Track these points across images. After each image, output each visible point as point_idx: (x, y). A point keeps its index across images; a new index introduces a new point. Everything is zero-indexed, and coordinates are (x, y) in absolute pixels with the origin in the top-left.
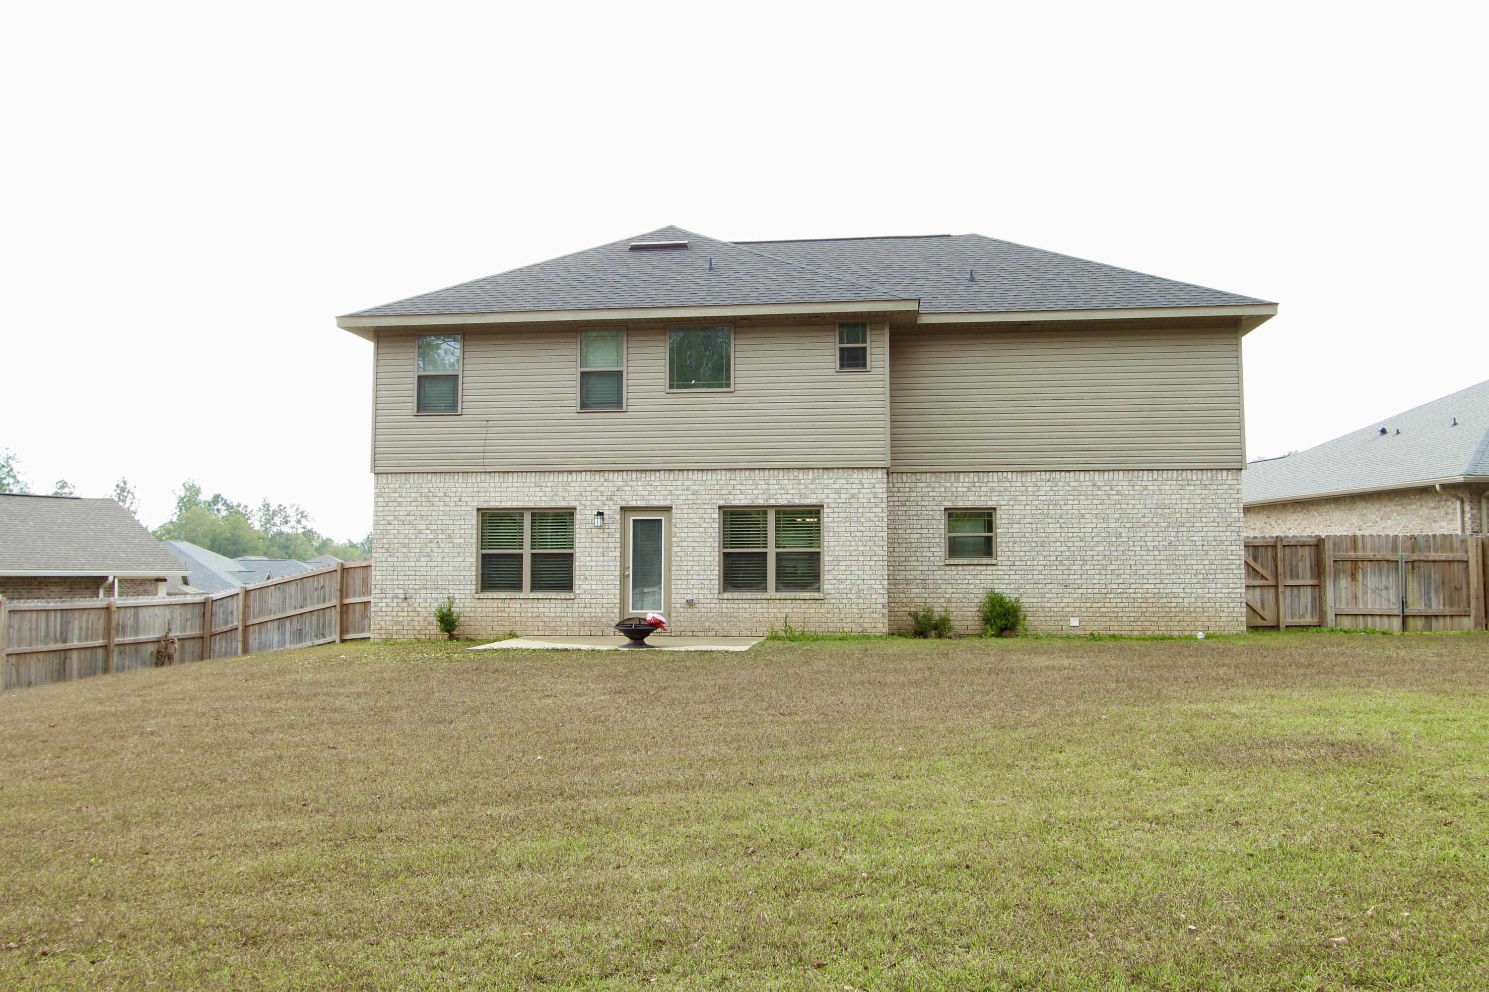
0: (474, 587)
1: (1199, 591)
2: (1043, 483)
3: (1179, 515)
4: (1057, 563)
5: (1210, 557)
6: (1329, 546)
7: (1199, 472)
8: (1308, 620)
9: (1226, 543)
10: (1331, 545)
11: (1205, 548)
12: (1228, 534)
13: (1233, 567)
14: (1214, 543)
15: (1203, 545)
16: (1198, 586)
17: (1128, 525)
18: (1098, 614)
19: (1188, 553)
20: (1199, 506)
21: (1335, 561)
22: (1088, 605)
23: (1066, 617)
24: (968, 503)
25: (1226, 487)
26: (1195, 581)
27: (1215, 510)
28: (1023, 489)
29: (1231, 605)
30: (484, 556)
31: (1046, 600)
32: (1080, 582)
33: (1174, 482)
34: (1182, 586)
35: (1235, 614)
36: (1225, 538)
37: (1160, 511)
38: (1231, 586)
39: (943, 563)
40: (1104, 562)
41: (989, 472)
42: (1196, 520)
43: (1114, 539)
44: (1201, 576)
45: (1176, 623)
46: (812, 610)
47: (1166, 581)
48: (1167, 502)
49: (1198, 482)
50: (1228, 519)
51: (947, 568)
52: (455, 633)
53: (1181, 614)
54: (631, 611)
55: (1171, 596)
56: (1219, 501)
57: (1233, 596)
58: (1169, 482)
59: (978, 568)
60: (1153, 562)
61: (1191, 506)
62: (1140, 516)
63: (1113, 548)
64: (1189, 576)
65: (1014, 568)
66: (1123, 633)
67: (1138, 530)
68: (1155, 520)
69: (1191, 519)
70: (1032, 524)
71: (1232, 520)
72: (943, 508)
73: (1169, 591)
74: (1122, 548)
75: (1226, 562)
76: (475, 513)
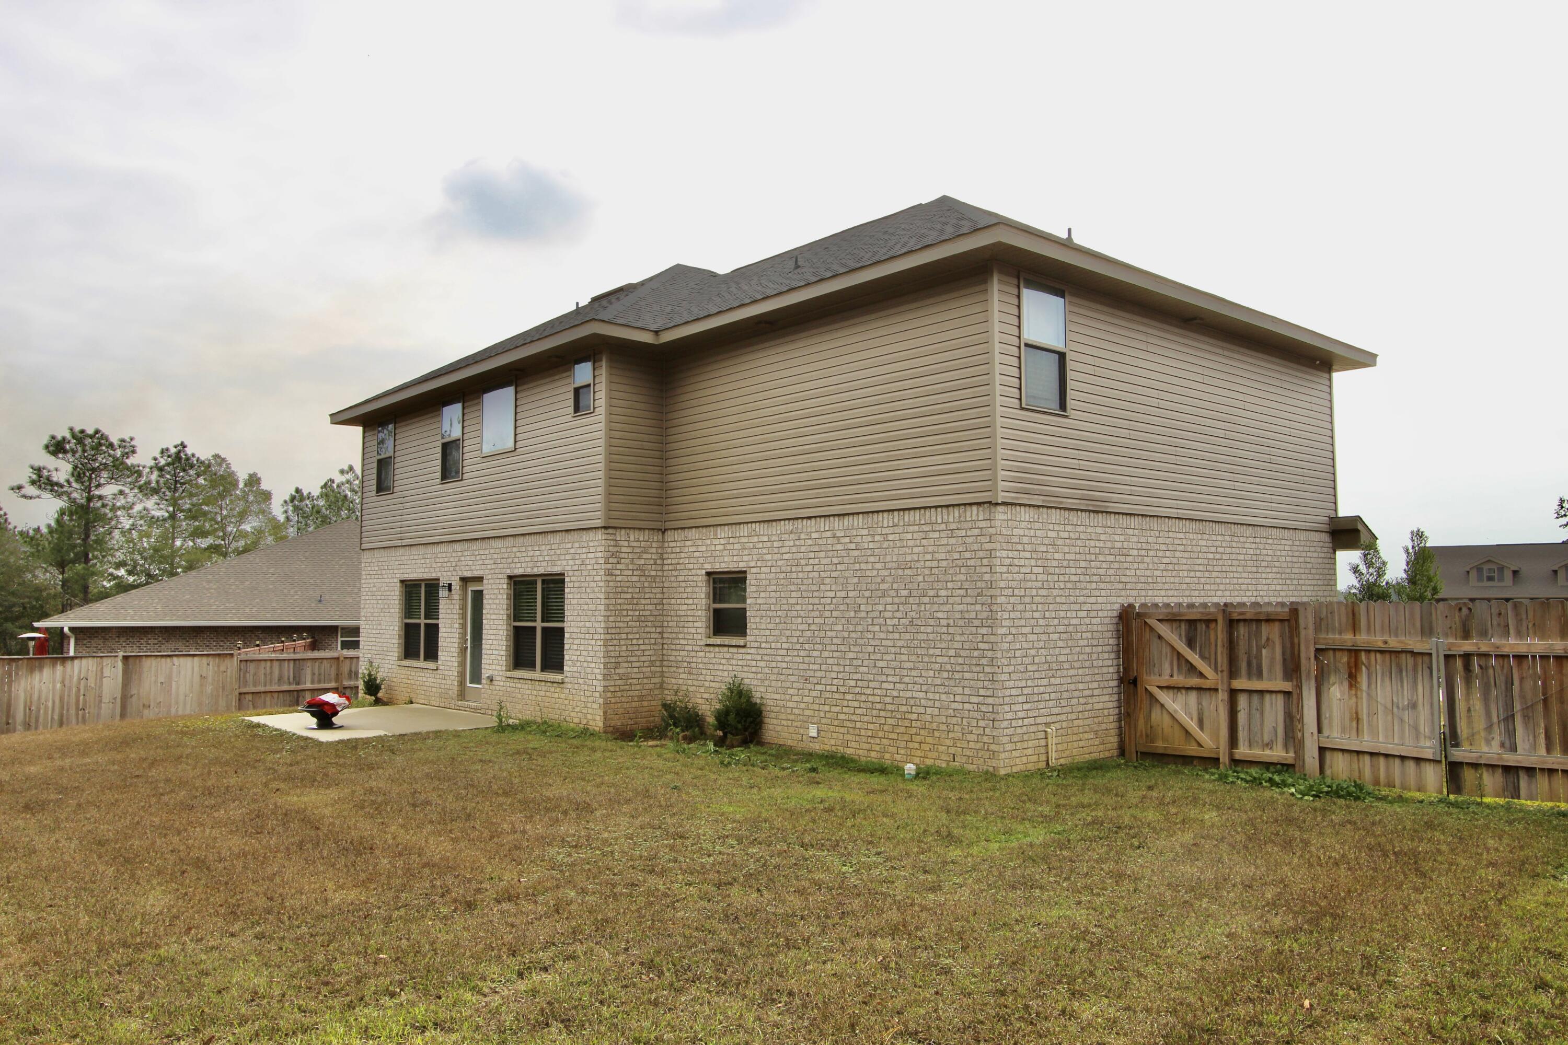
0: (396, 654)
1: (944, 697)
2: (787, 536)
3: (920, 578)
4: (798, 646)
5: (956, 645)
6: (1307, 621)
7: (945, 510)
8: (1278, 753)
9: (977, 623)
10: (1311, 620)
11: (951, 630)
12: (978, 607)
13: (984, 661)
14: (961, 623)
15: (948, 626)
16: (941, 689)
17: (867, 594)
18: (836, 723)
19: (931, 637)
20: (944, 564)
21: (1317, 650)
22: (827, 708)
23: (807, 721)
24: (723, 565)
25: (976, 532)
26: (938, 681)
27: (963, 570)
28: (769, 544)
29: (981, 723)
30: (407, 625)
31: (788, 697)
32: (819, 674)
33: (916, 528)
34: (924, 688)
35: (985, 739)
36: (973, 615)
37: (900, 572)
38: (982, 692)
39: (703, 643)
40: (843, 648)
41: (740, 523)
42: (940, 585)
43: (852, 614)
44: (945, 675)
45: (917, 746)
46: (555, 694)
47: (906, 680)
48: (909, 558)
49: (943, 527)
50: (979, 584)
51: (707, 649)
52: (380, 695)
53: (922, 732)
54: (469, 685)
55: (912, 702)
56: (967, 555)
57: (984, 708)
58: (911, 529)
59: (731, 650)
60: (893, 650)
61: (935, 564)
62: (879, 580)
63: (851, 628)
64: (931, 673)
65: (760, 651)
66: (861, 752)
67: (877, 601)
68: (895, 586)
69: (935, 585)
70: (776, 592)
71: (984, 585)
72: (704, 572)
73: (909, 694)
74: (860, 628)
75: (976, 653)
76: (398, 584)
